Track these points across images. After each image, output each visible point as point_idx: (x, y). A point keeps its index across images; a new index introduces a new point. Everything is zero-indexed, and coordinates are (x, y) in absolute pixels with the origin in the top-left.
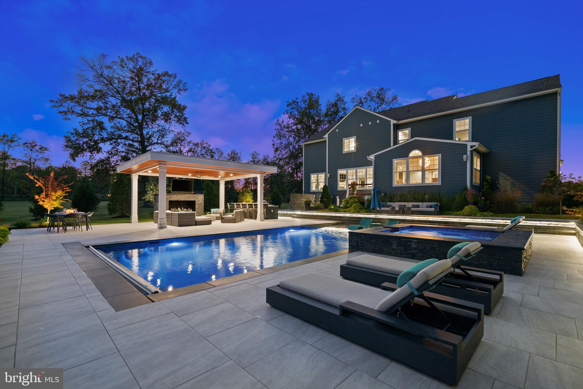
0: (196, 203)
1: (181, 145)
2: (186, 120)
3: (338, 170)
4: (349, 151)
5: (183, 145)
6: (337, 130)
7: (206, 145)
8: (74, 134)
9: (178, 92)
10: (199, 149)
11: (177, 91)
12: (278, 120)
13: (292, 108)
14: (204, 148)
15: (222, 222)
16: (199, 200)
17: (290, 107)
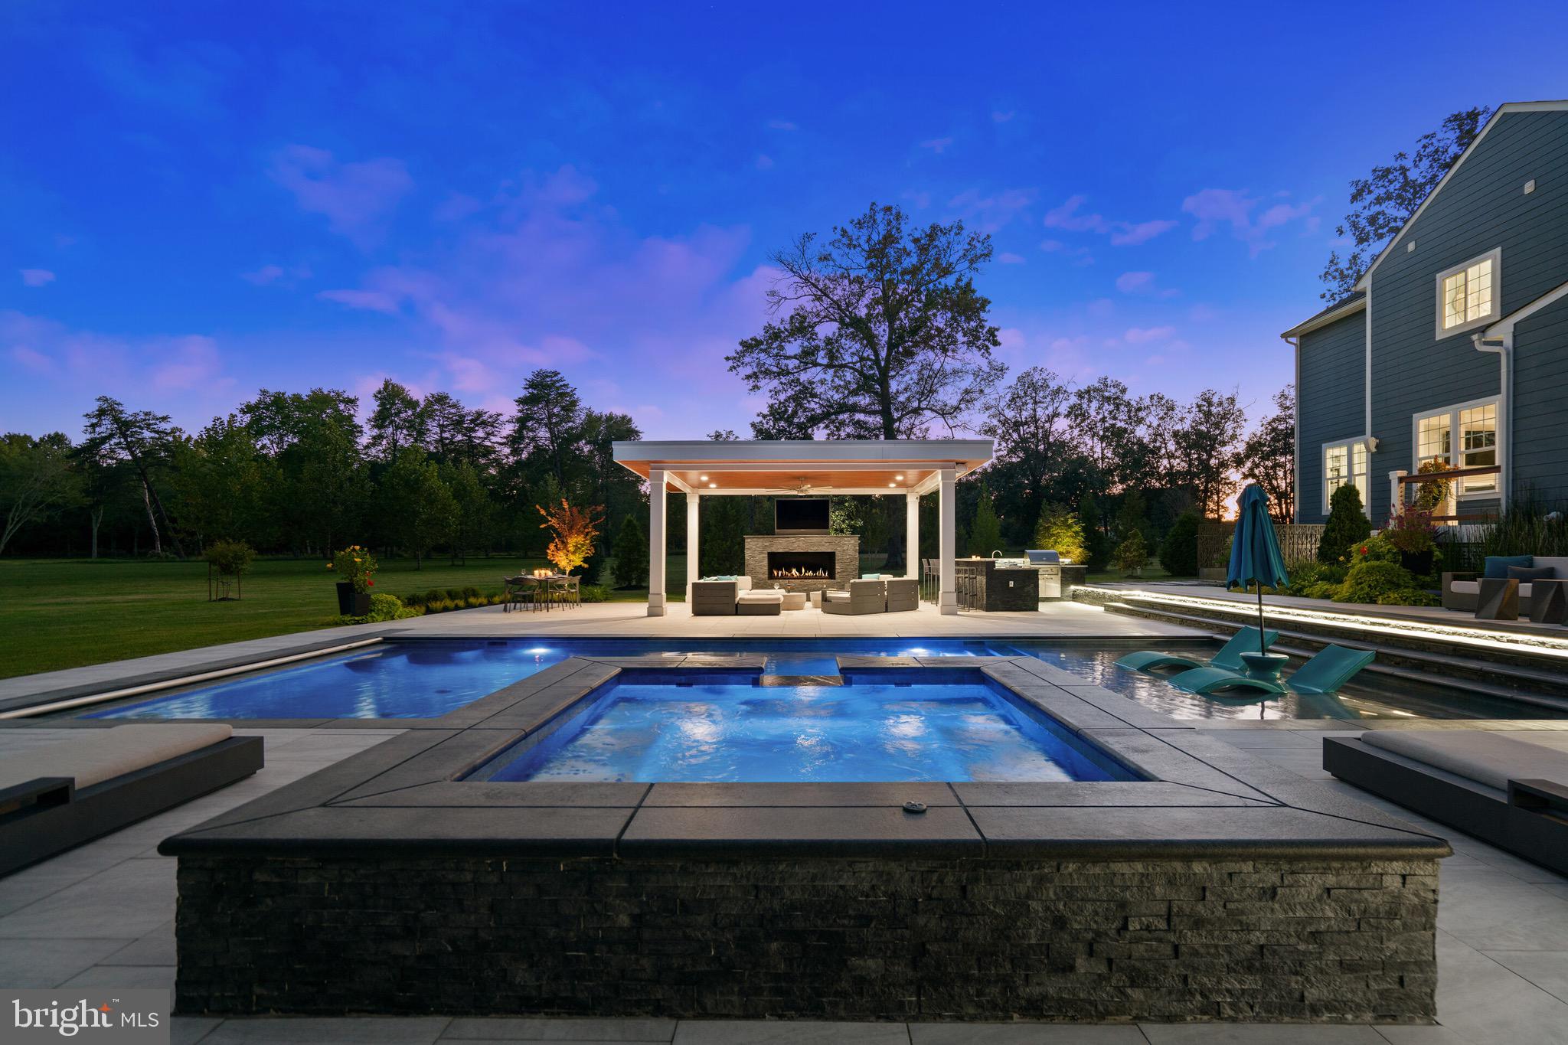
0: (837, 558)
1: (1035, 403)
2: (994, 336)
3: (1414, 415)
4: (1466, 323)
5: (1040, 402)
6: (1411, 247)
7: (1113, 390)
8: (767, 415)
9: (969, 268)
10: (1094, 405)
11: (967, 264)
12: (1332, 262)
13: (1379, 201)
14: (1108, 399)
15: (825, 611)
16: (844, 551)
17: (1370, 198)
